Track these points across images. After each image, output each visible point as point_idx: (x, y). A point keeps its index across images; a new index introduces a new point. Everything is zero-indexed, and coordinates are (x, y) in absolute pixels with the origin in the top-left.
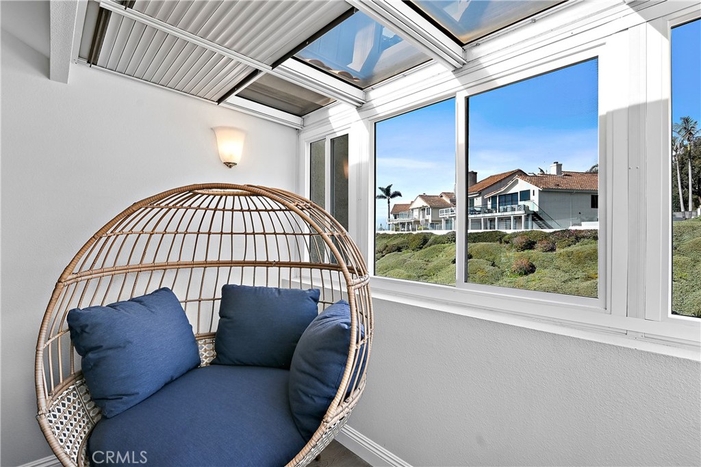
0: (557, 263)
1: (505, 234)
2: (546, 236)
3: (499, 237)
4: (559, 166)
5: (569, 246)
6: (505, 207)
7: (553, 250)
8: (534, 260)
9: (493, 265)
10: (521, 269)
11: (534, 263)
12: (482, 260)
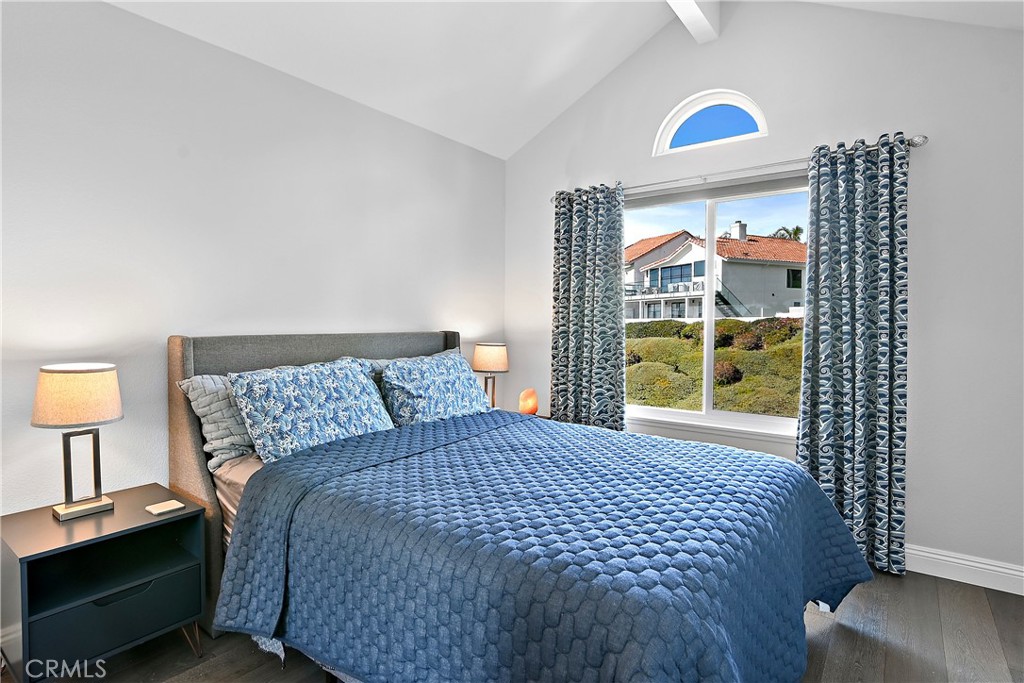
0: (773, 365)
1: (684, 325)
2: (747, 327)
3: (675, 330)
4: (743, 227)
5: (783, 340)
6: (676, 285)
7: (758, 347)
8: (738, 363)
9: (677, 370)
10: (722, 376)
11: (738, 367)
12: (657, 363)
